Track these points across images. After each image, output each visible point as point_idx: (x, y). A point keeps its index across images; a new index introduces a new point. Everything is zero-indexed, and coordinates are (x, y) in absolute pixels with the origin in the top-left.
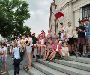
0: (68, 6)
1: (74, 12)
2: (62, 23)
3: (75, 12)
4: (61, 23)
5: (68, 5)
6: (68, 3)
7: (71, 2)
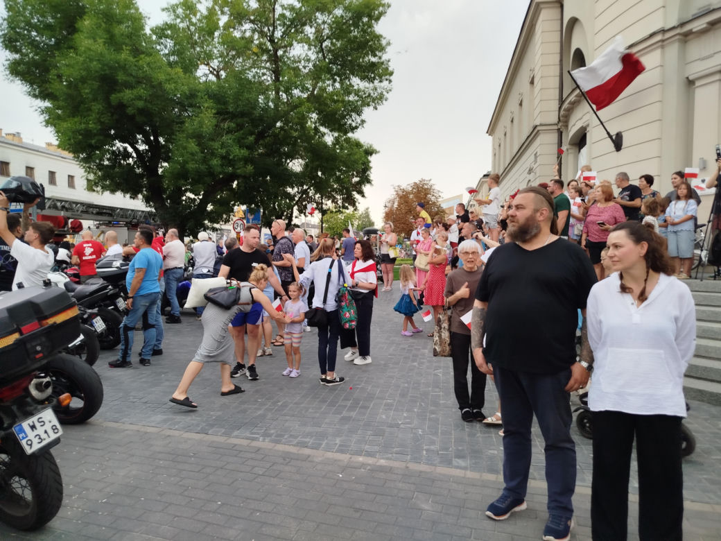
0: (662, 47)
1: (690, 83)
2: (619, 136)
3: (697, 84)
4: (613, 133)
5: (663, 41)
6: (663, 31)
7: (678, 31)
